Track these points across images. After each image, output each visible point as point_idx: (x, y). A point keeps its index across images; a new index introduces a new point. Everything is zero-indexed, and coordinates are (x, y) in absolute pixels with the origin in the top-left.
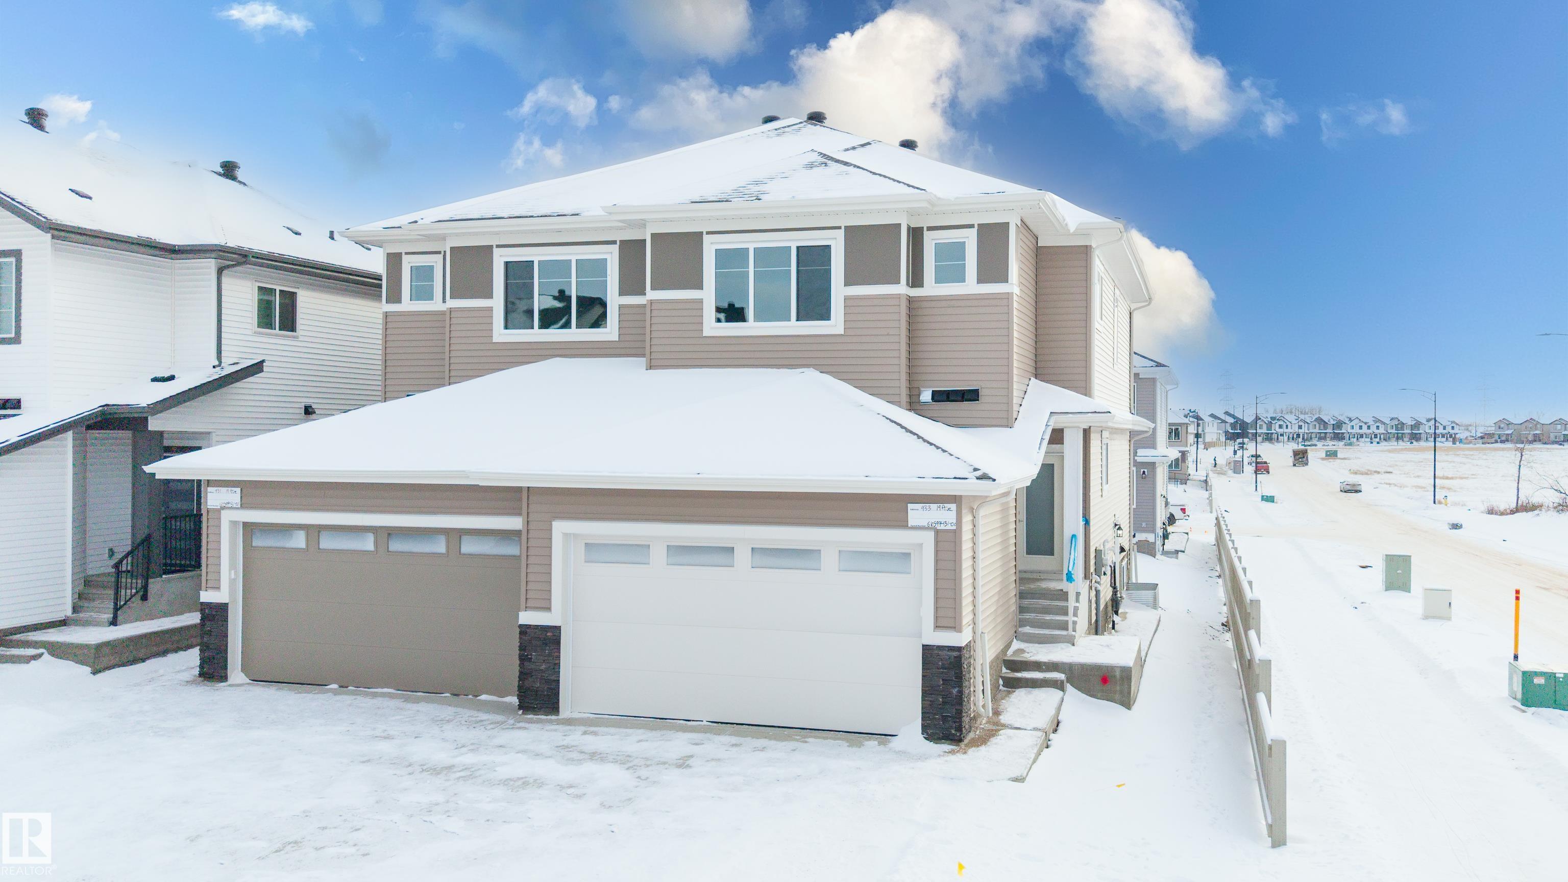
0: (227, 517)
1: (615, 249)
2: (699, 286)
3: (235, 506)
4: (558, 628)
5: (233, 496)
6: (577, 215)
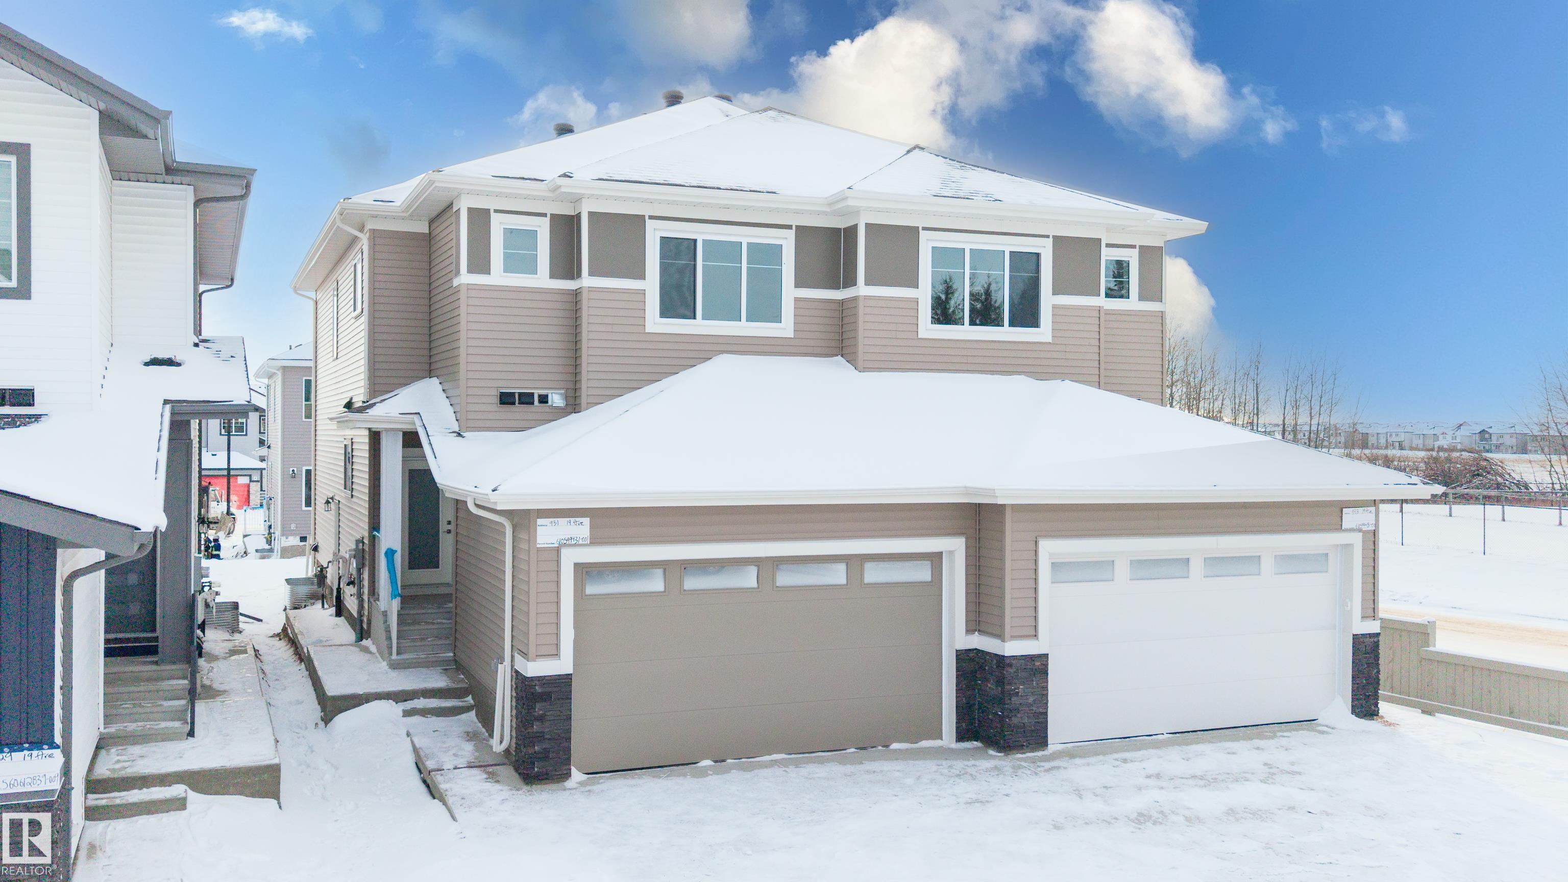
0: (569, 558)
1: (791, 234)
2: (915, 284)
3: (581, 542)
4: (1046, 656)
6: (774, 193)
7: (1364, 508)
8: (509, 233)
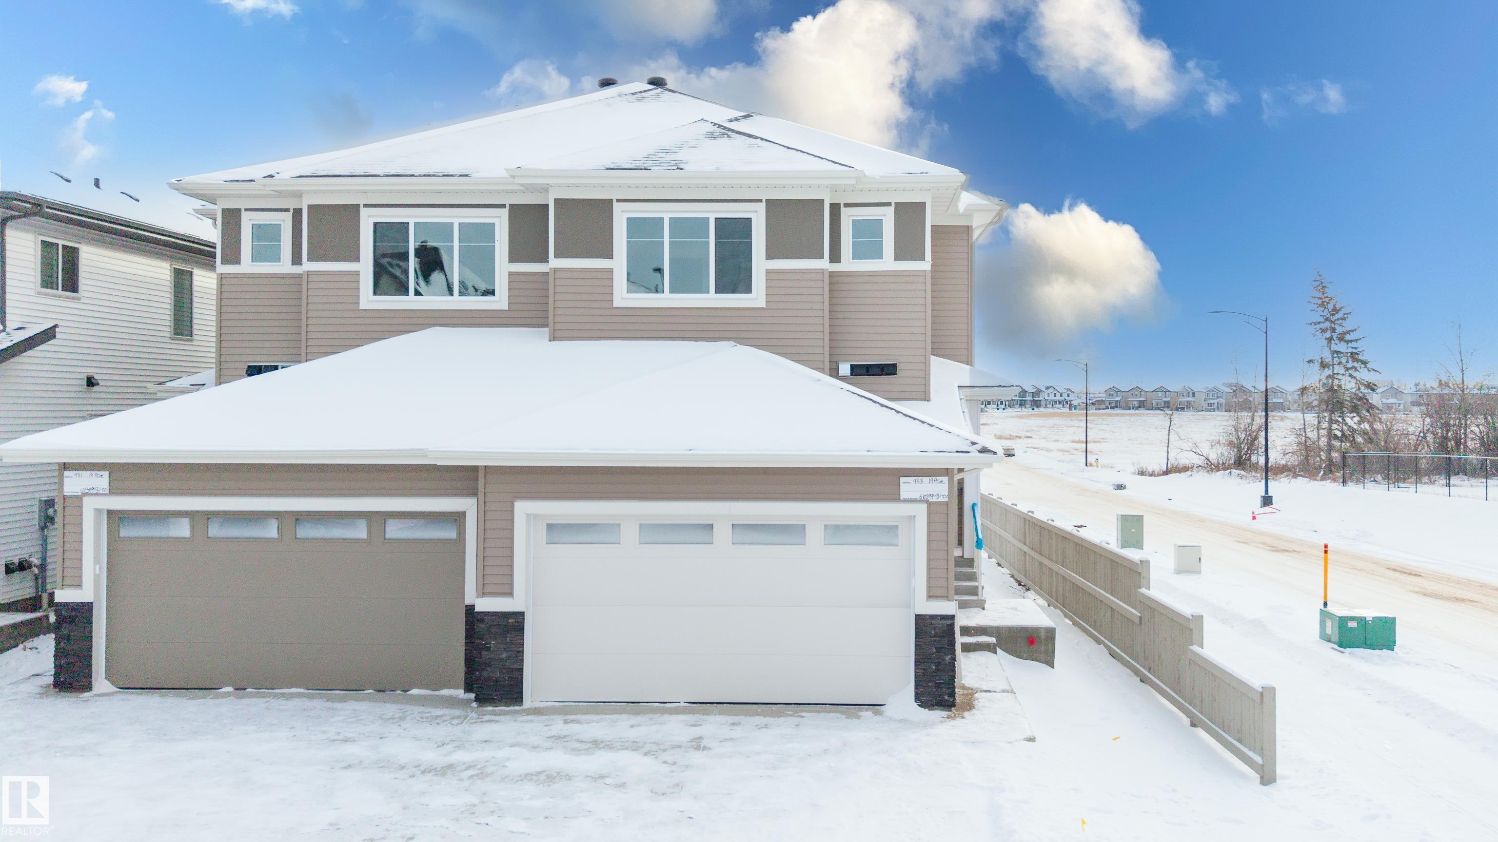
0: (89, 506)
1: (505, 212)
3: (101, 492)
4: (522, 614)
5: (101, 481)
6: (467, 176)
7: (931, 478)
8: (257, 228)
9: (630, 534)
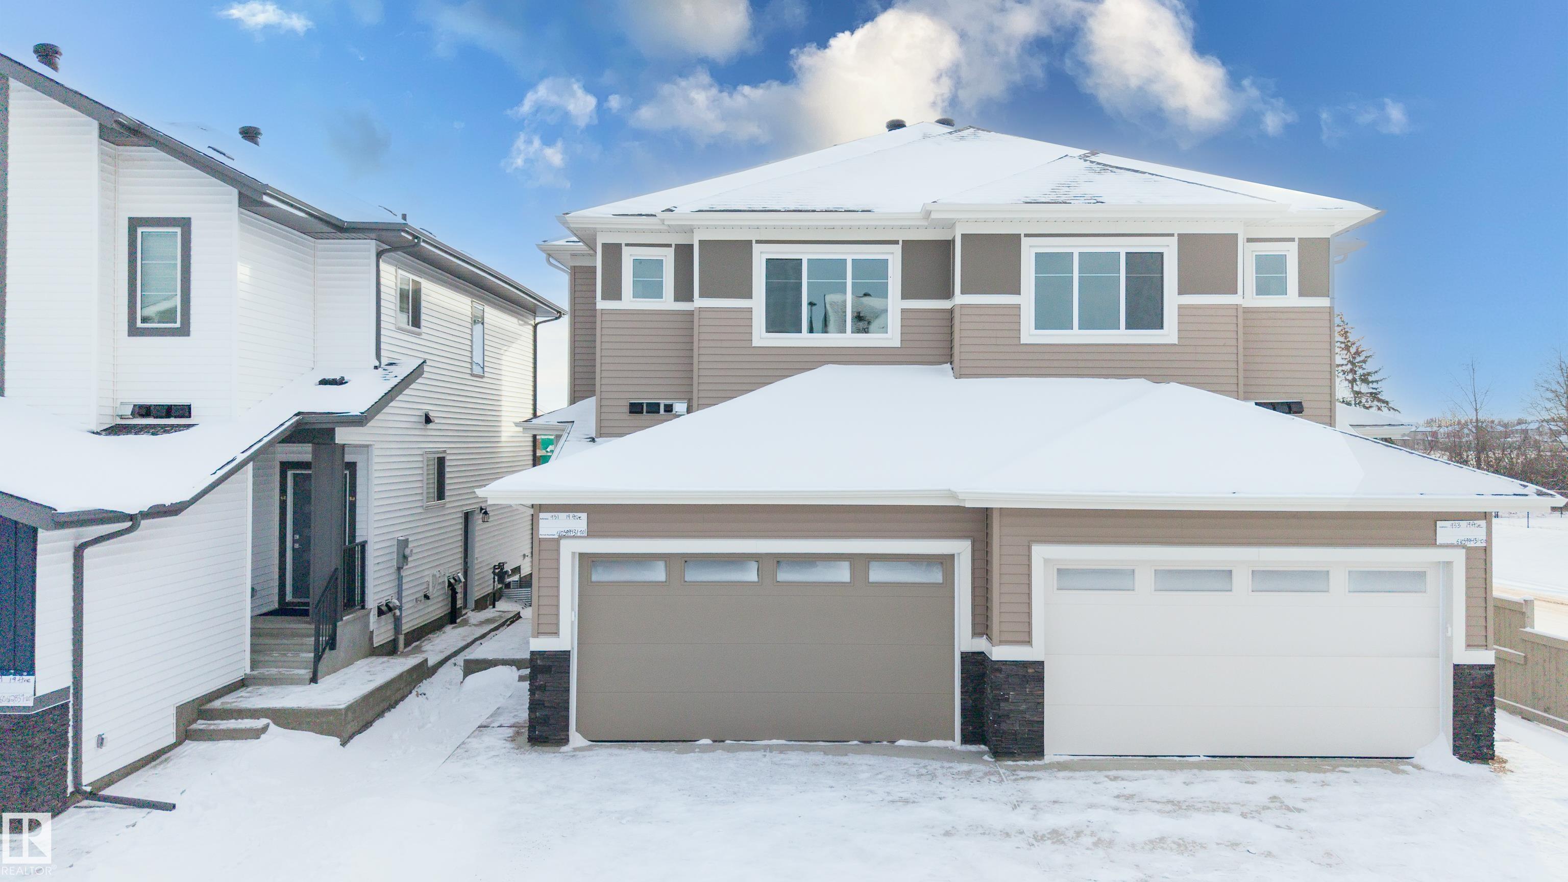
0: (568, 551)
1: (895, 248)
2: (1017, 291)
3: (579, 534)
4: (1039, 663)
5: (580, 523)
6: (870, 211)
7: (1468, 522)
8: (638, 263)
9: (1145, 580)
